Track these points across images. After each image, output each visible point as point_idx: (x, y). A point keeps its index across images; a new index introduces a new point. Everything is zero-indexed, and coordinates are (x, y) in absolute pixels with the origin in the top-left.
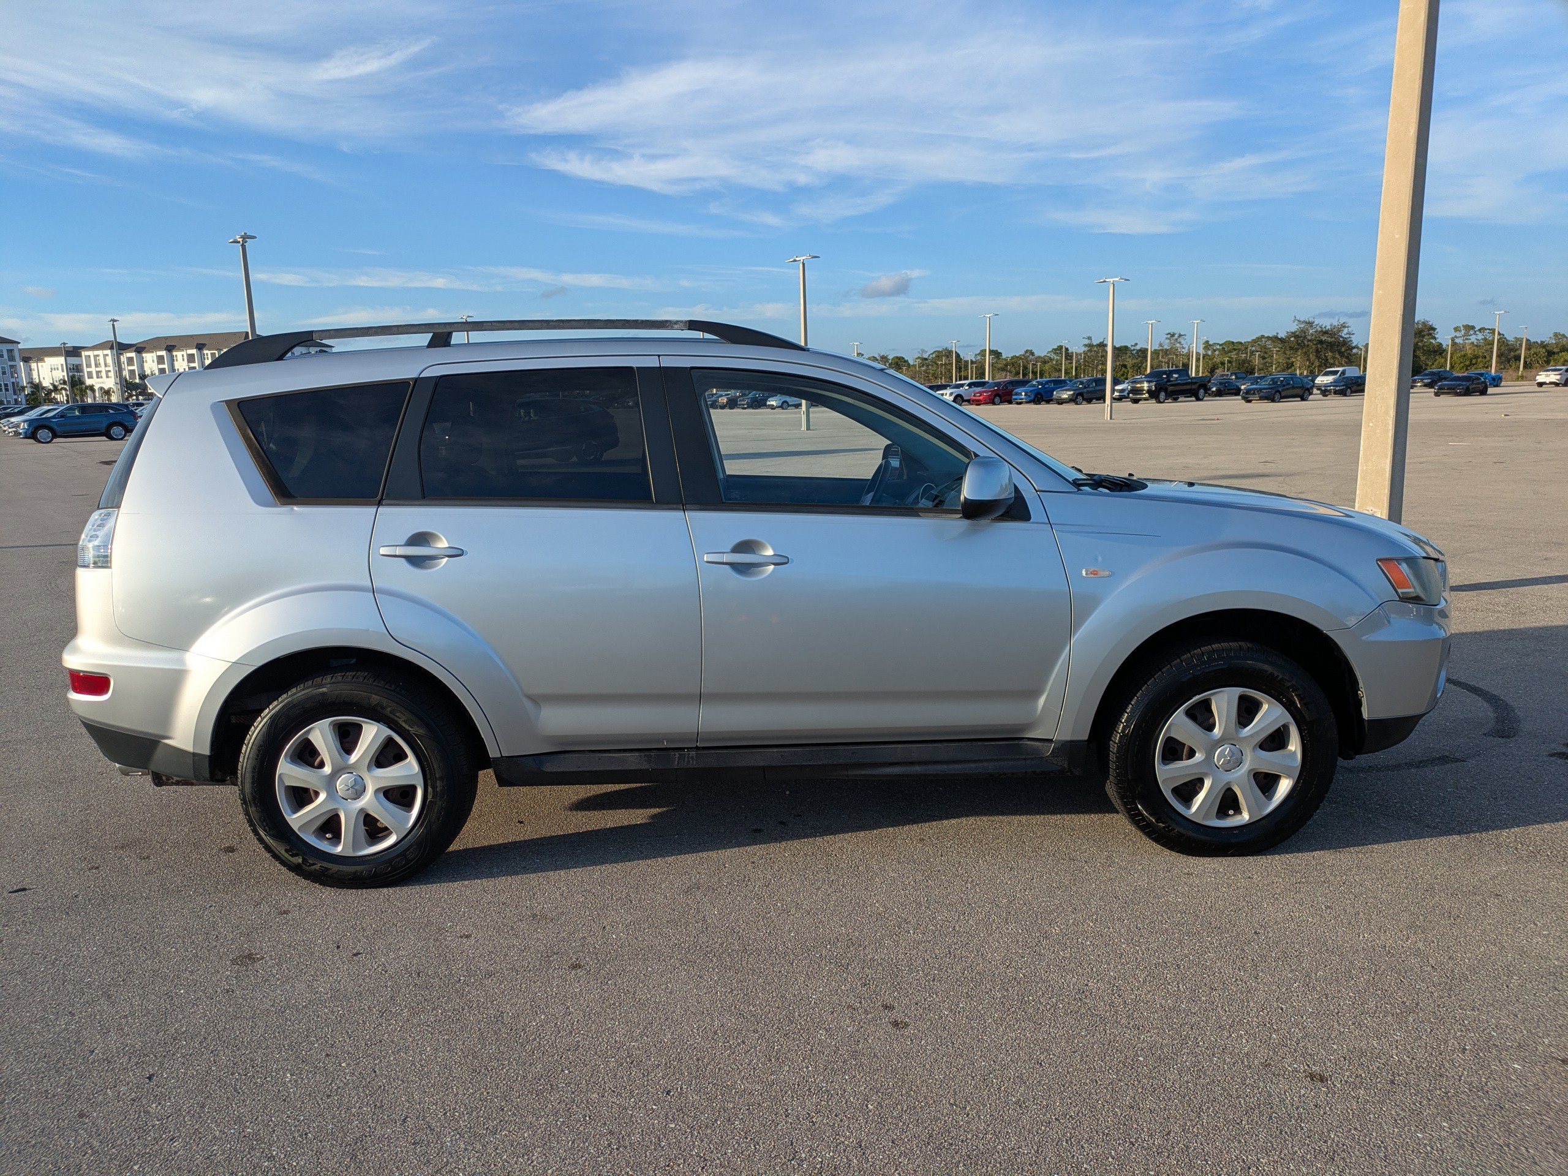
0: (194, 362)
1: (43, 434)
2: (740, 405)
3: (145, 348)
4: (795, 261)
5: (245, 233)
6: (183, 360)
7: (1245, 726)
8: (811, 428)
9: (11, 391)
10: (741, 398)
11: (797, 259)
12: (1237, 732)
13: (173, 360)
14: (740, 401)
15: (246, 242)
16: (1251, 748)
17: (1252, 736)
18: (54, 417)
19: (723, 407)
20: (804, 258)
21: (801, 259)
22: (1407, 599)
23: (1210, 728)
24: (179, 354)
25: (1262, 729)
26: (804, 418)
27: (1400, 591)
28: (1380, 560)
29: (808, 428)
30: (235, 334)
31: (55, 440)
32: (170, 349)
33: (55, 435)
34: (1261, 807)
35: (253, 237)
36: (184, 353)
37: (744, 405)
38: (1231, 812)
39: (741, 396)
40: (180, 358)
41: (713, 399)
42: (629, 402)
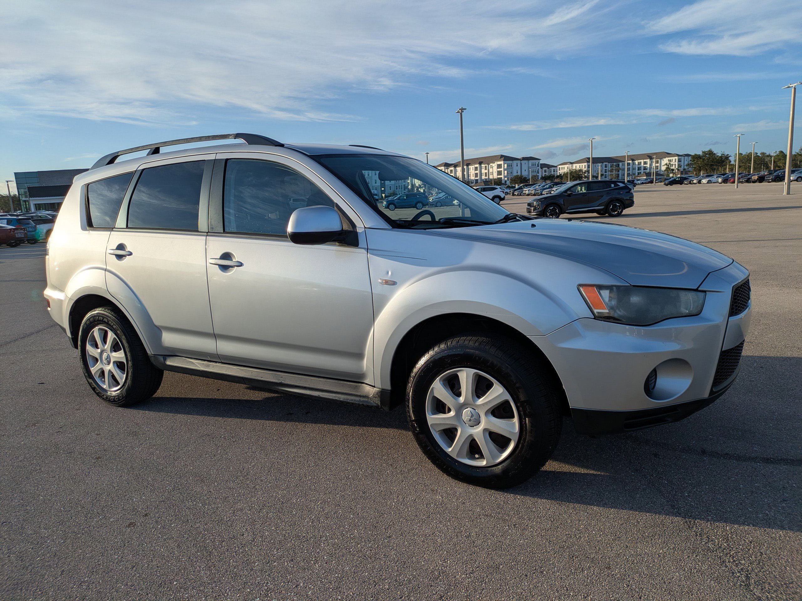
0: (477, 170)
1: (392, 206)
2: (766, 180)
3: (457, 165)
4: (789, 87)
5: (462, 108)
6: (473, 170)
7: (479, 397)
8: (790, 193)
9: (403, 189)
10: (768, 176)
11: (790, 86)
12: (474, 401)
13: (469, 170)
14: (767, 177)
15: (463, 112)
16: (484, 414)
17: (483, 405)
18: (396, 200)
19: (754, 182)
20: (795, 85)
21: (794, 85)
22: (601, 317)
23: (459, 395)
24: (471, 167)
25: (489, 402)
26: (786, 187)
27: (596, 311)
28: (580, 285)
29: (788, 193)
30: (496, 156)
31: (396, 209)
32: (480, 163)
33: (396, 208)
34: (495, 457)
35: (465, 109)
36: (473, 166)
37: (769, 180)
38: (477, 456)
39: (769, 175)
40: (472, 169)
41: (749, 177)
42: (693, 181)
